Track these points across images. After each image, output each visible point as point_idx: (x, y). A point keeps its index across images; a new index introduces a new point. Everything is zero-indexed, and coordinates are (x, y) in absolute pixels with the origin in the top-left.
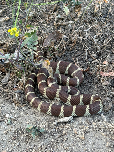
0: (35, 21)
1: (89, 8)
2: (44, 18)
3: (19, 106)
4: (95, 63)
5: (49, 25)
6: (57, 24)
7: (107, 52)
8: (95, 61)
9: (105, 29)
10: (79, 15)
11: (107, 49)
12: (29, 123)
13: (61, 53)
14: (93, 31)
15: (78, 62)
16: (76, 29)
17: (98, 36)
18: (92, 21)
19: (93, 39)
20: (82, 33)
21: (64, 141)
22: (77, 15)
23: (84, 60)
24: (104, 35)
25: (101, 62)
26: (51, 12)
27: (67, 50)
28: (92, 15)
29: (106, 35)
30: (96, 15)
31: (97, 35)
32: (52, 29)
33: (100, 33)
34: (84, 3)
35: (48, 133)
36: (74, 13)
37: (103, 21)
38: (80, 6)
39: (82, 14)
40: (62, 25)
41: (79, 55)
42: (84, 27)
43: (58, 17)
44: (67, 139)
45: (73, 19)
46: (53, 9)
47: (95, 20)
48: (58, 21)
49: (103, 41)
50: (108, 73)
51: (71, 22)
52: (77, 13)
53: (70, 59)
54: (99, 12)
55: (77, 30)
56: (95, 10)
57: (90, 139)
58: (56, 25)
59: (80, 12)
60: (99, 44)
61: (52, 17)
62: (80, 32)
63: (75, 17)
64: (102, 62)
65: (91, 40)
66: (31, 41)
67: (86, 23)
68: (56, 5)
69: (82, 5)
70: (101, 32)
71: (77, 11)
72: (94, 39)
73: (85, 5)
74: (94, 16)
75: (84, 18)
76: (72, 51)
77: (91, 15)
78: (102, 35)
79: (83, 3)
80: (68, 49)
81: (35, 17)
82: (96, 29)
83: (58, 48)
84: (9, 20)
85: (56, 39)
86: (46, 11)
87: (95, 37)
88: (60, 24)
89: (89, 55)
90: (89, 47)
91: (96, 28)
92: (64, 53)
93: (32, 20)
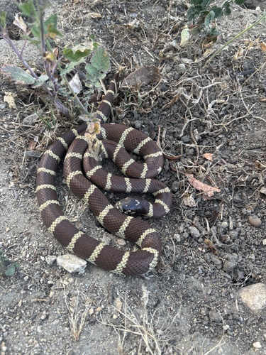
0: (135, 37)
1: (227, 48)
2: (151, 37)
3: (17, 185)
4: (191, 148)
5: (153, 51)
6: (164, 56)
7: (220, 139)
8: (193, 145)
9: (235, 95)
10: (206, 54)
11: (222, 133)
12: (9, 231)
13: (144, 108)
14: (215, 91)
15: (164, 136)
16: (189, 77)
17: (219, 104)
18: (222, 72)
19: (207, 106)
20: (195, 87)
21: (38, 320)
22: (203, 53)
23: (176, 135)
24: (228, 106)
25: (201, 152)
26: (167, 32)
27: (158, 106)
28: (227, 62)
29: (231, 108)
30: (232, 65)
31: (217, 101)
32: (153, 60)
33: (223, 101)
34: (224, 37)
35: (22, 279)
36: (201, 47)
37: (238, 80)
38: (215, 40)
39: (211, 55)
40: (171, 60)
41: (173, 124)
42: (203, 77)
43: (171, 43)
44: (47, 317)
45: (194, 56)
46: (172, 27)
47: (227, 74)
48: (168, 51)
49: (223, 115)
50: (203, 185)
51: (187, 61)
52: (205, 50)
53: (155, 124)
54: (239, 62)
55: (189, 79)
56: (236, 57)
57: (89, 346)
58: (162, 55)
59: (210, 50)
60: (213, 119)
61: (163, 40)
62: (192, 84)
63: (197, 55)
64: (204, 153)
65: (203, 106)
66: (96, 69)
67: (209, 73)
68: (178, 23)
69: (218, 38)
70: (226, 98)
71: (206, 45)
72: (210, 106)
73: (223, 41)
74: (228, 66)
75: (212, 62)
76: (165, 113)
77: (224, 61)
78: (225, 105)
79: (222, 36)
80: (161, 105)
81: (138, 29)
82: (220, 89)
83: (143, 98)
84: (99, 19)
85: (150, 80)
86: (160, 27)
87: (213, 102)
88: (168, 56)
89: (189, 130)
90: (194, 116)
91: (222, 88)
92: (149, 110)
93: (133, 32)
